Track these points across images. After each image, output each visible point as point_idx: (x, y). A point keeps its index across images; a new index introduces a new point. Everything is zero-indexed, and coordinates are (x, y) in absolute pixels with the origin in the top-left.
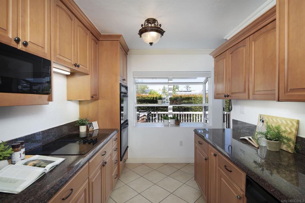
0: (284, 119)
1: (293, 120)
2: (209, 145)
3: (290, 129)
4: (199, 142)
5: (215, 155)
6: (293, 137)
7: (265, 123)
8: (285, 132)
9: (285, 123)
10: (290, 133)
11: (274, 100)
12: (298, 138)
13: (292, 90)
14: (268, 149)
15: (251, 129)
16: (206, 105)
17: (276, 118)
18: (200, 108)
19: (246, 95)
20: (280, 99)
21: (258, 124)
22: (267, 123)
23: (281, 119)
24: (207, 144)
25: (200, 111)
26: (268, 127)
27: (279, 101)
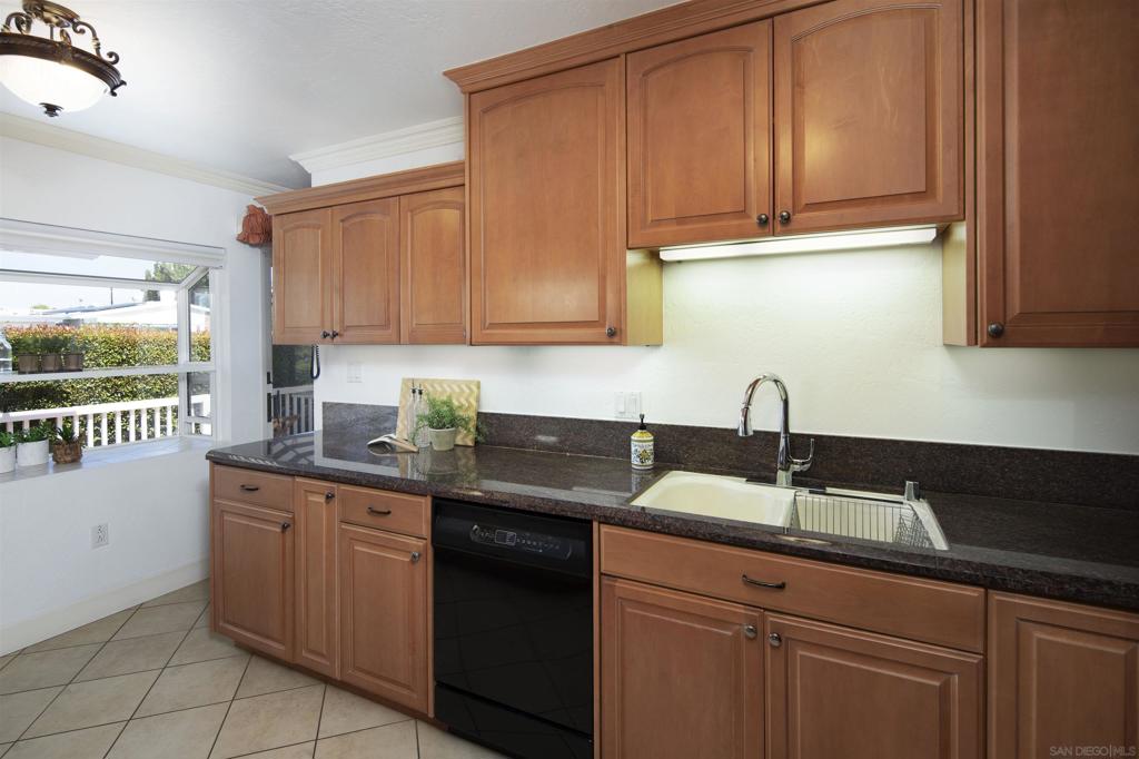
0: (455, 382)
1: (471, 382)
2: (298, 479)
3: (467, 400)
4: (243, 486)
5: (329, 498)
6: (473, 414)
7: (424, 397)
8: (460, 407)
9: (457, 390)
10: (467, 410)
11: (465, 343)
12: (479, 414)
13: (493, 326)
14: (435, 448)
15: (383, 418)
16: (198, 367)
17: (441, 382)
18: (106, 388)
19: (392, 331)
20: (473, 340)
21: (401, 402)
22: (428, 394)
23: (450, 383)
24: (289, 479)
25: (104, 401)
26: (432, 404)
27: (471, 345)
